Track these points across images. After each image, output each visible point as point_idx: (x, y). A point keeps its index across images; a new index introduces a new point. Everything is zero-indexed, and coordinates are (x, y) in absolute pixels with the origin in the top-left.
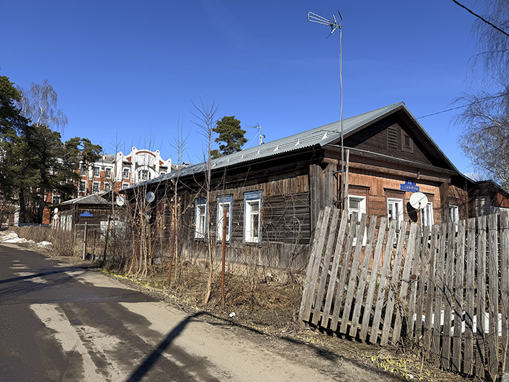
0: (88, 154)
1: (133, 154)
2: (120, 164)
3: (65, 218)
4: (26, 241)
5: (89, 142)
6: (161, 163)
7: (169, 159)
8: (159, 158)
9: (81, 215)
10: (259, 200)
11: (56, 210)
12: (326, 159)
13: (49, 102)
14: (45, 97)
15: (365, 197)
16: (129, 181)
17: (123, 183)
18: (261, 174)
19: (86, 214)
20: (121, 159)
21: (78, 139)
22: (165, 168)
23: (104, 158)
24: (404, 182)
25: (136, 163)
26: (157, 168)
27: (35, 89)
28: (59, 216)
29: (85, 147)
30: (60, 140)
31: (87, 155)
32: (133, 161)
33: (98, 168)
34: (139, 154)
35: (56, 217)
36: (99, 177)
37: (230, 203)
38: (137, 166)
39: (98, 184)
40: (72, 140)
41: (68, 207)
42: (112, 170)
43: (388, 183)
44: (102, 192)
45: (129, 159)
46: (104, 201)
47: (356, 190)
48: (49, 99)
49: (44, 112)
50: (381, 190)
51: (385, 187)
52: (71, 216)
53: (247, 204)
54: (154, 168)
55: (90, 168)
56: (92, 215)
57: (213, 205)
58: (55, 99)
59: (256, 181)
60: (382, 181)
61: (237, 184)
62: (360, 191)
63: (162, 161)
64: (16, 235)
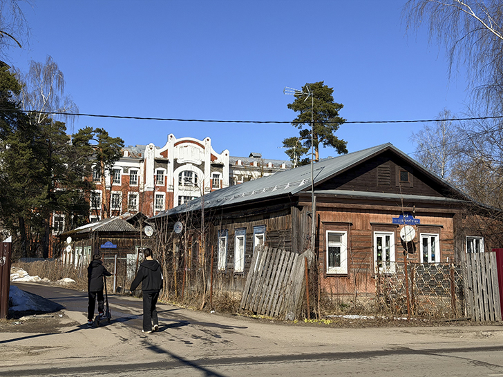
0: (105, 152)
1: (169, 146)
2: (150, 163)
3: (81, 250)
4: (40, 279)
5: (105, 133)
6: (213, 158)
7: (227, 151)
8: (210, 149)
9: (103, 246)
10: (263, 234)
11: (69, 240)
12: (300, 203)
13: (54, 87)
14: (48, 79)
15: (346, 232)
16: (163, 189)
17: (156, 193)
18: (263, 211)
19: (109, 245)
20: (151, 154)
21: (89, 130)
22: (221, 166)
23: (126, 155)
24: (398, 216)
25: (175, 160)
26: (208, 167)
27: (36, 69)
28: (73, 248)
29: (100, 141)
30: (64, 134)
31: (103, 154)
32: (171, 158)
33: (119, 171)
34: (178, 146)
35: (69, 249)
36: (120, 185)
37: (244, 236)
38: (176, 165)
39: (118, 195)
40: (82, 132)
41: (85, 236)
42: (140, 174)
43: (376, 218)
44: (127, 215)
45: (165, 154)
46: (131, 227)
47: (336, 226)
48: (54, 82)
49: (47, 102)
50: (367, 224)
51: (371, 222)
52: (90, 247)
53: (256, 238)
54: (202, 166)
55: (107, 172)
56: (115, 246)
57: (232, 237)
58: (61, 82)
59: (262, 217)
60: (369, 217)
61: (250, 219)
62: (340, 227)
63: (215, 154)
64: (25, 273)
